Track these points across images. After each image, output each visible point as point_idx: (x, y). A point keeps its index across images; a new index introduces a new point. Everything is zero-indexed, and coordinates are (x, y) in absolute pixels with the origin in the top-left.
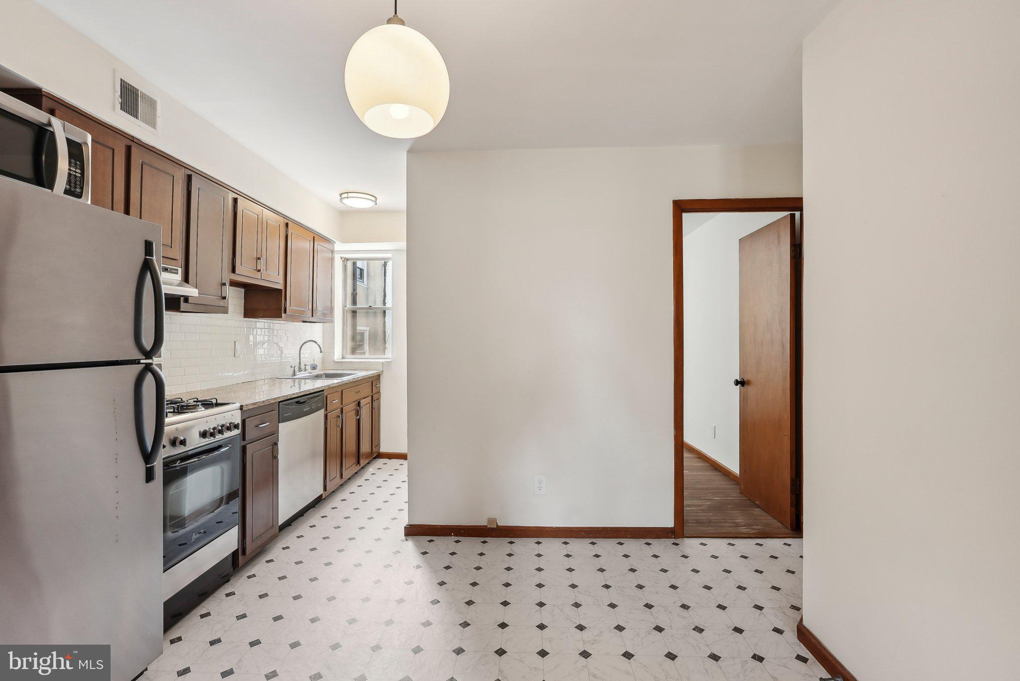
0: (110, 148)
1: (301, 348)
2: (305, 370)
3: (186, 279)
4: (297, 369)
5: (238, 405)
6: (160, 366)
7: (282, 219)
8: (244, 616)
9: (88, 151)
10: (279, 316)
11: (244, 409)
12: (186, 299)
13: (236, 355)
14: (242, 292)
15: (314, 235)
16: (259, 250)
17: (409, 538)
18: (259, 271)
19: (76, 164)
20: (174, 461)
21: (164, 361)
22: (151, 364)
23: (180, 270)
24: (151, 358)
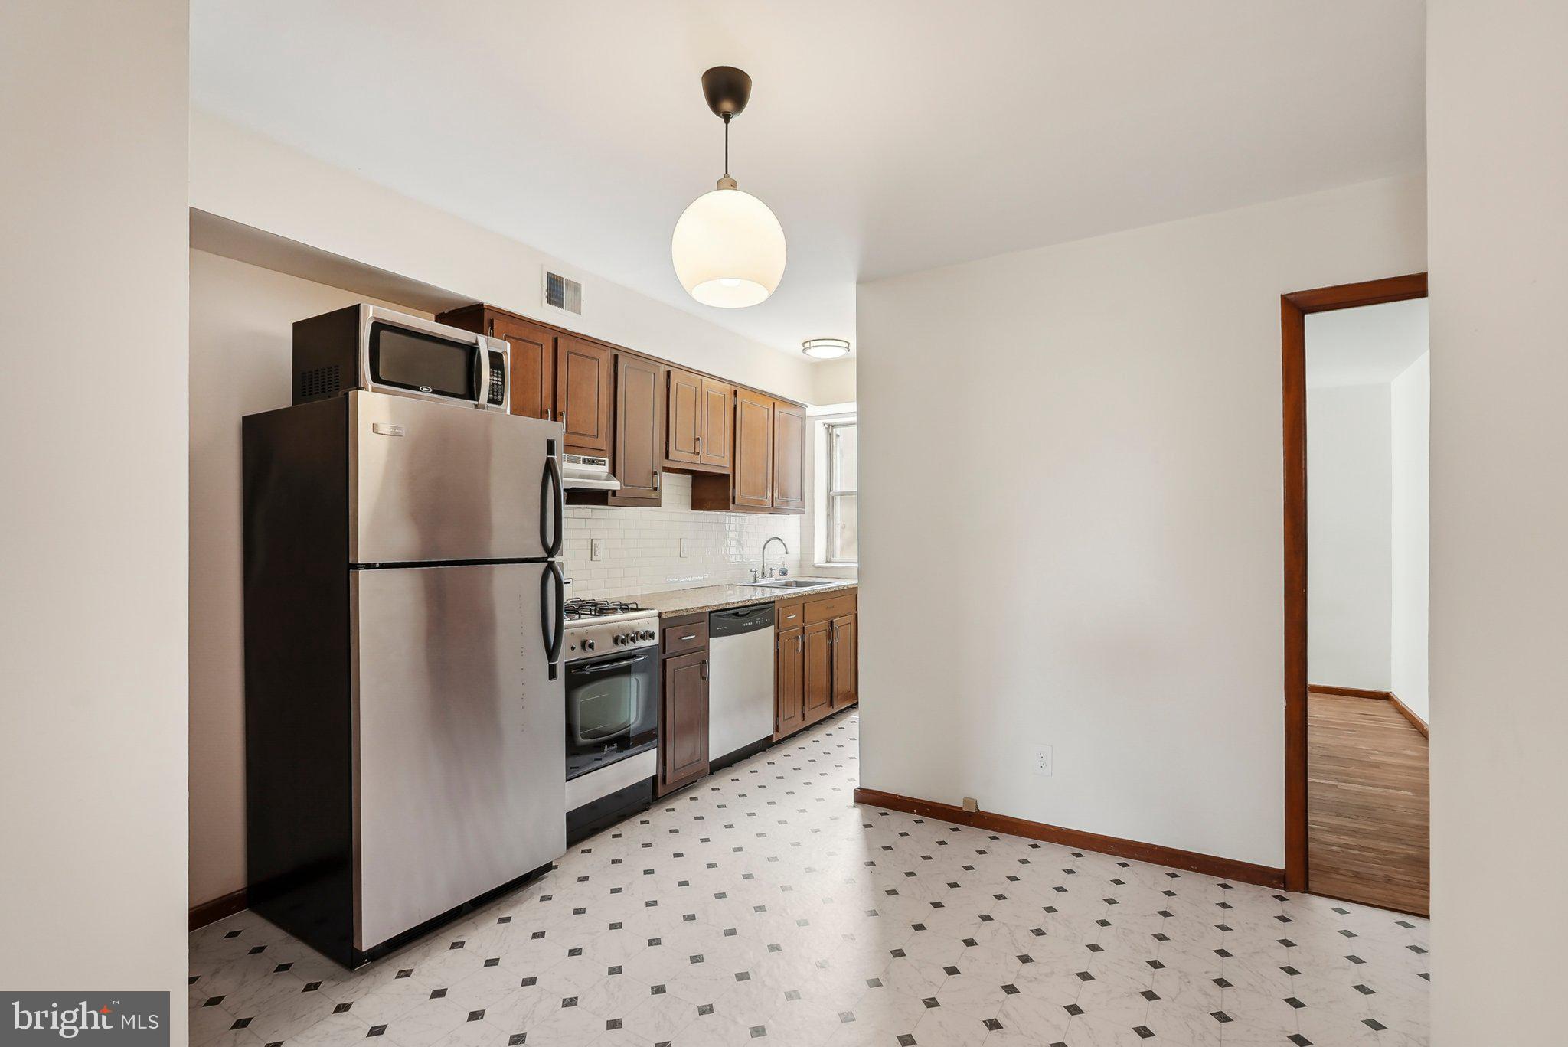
0: (538, 344)
1: (766, 544)
2: (771, 576)
3: (613, 472)
4: (759, 574)
5: (656, 612)
6: (561, 564)
7: (728, 387)
8: (649, 845)
9: (507, 360)
10: (726, 508)
11: (663, 616)
12: (614, 493)
13: (682, 556)
14: (689, 478)
15: (775, 401)
16: (698, 429)
17: (860, 805)
18: (698, 454)
19: (497, 373)
20: (584, 665)
21: (568, 560)
22: (553, 562)
23: (607, 460)
24: (553, 557)
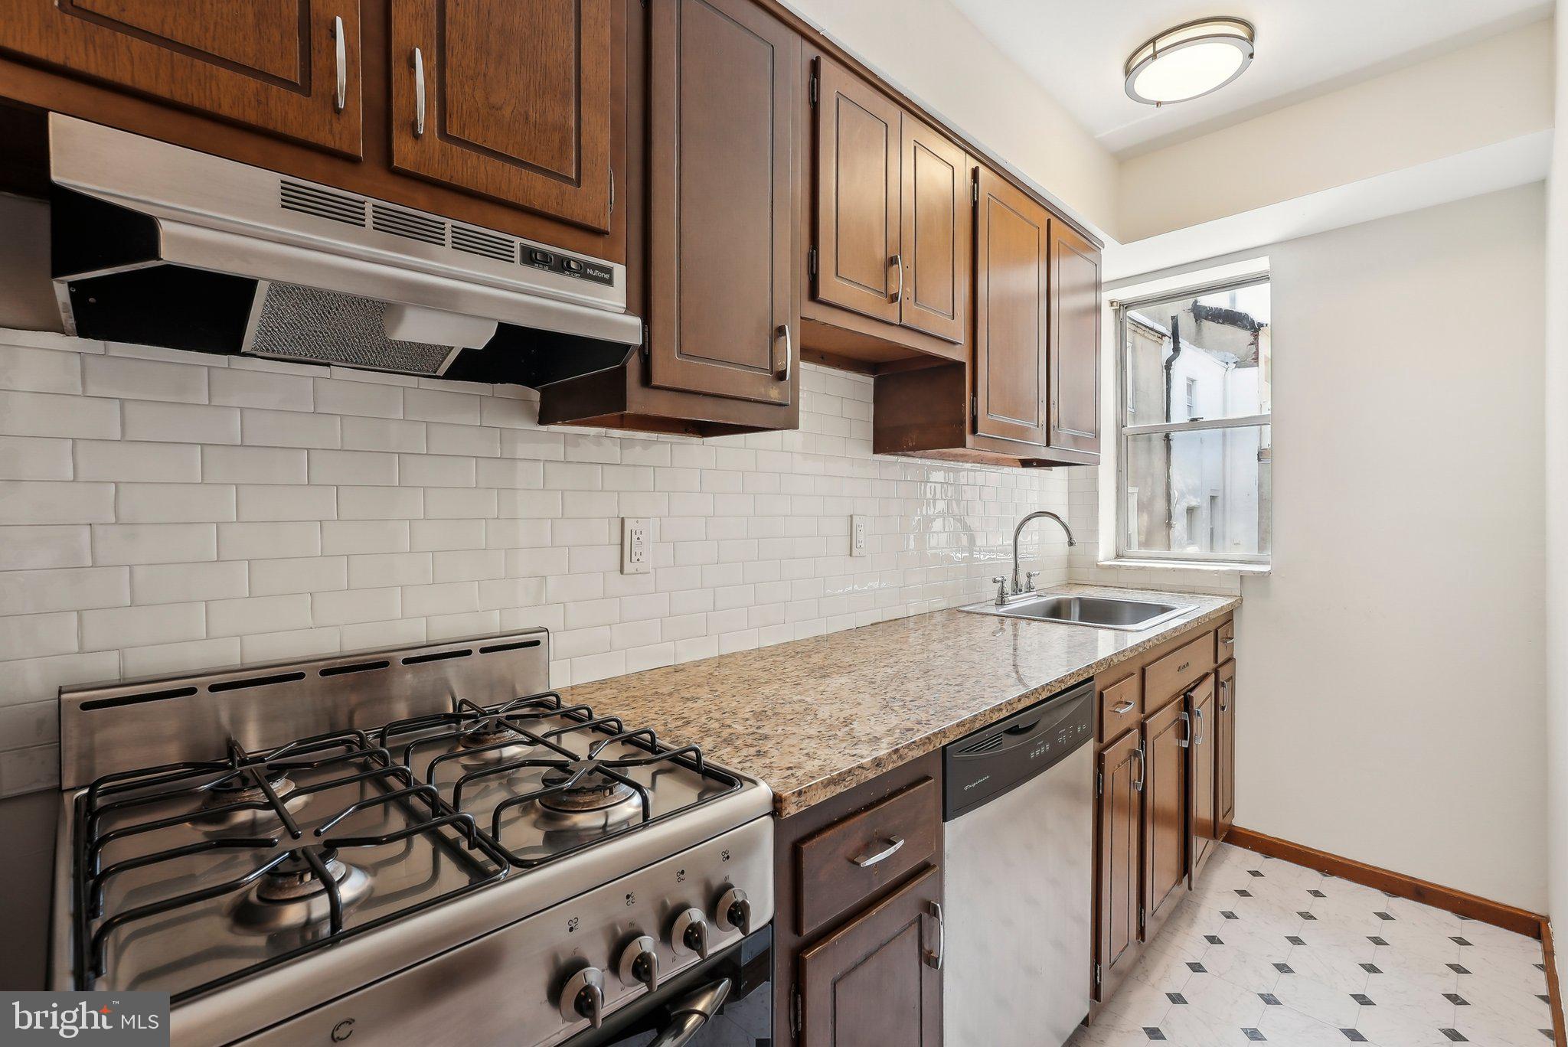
2: (1030, 589)
5: (760, 794)
10: (958, 443)
13: (855, 552)
14: (865, 380)
15: (1050, 213)
16: (893, 236)
18: (894, 298)
23: (619, 271)
